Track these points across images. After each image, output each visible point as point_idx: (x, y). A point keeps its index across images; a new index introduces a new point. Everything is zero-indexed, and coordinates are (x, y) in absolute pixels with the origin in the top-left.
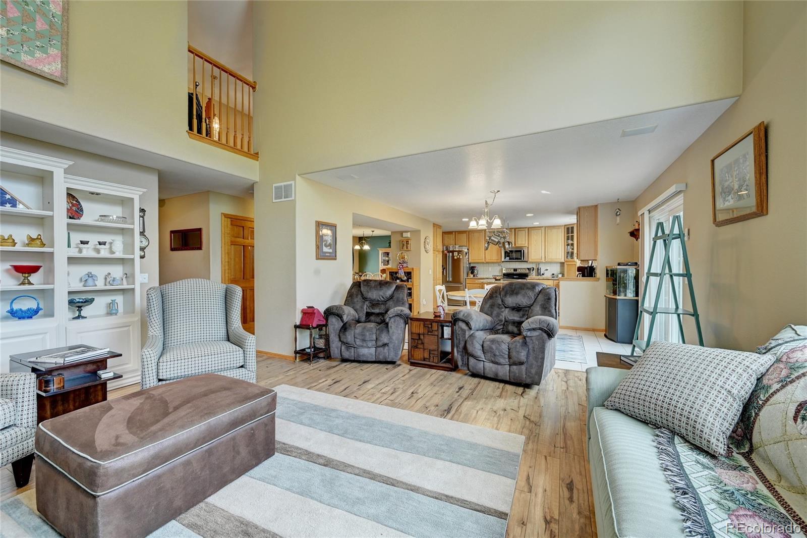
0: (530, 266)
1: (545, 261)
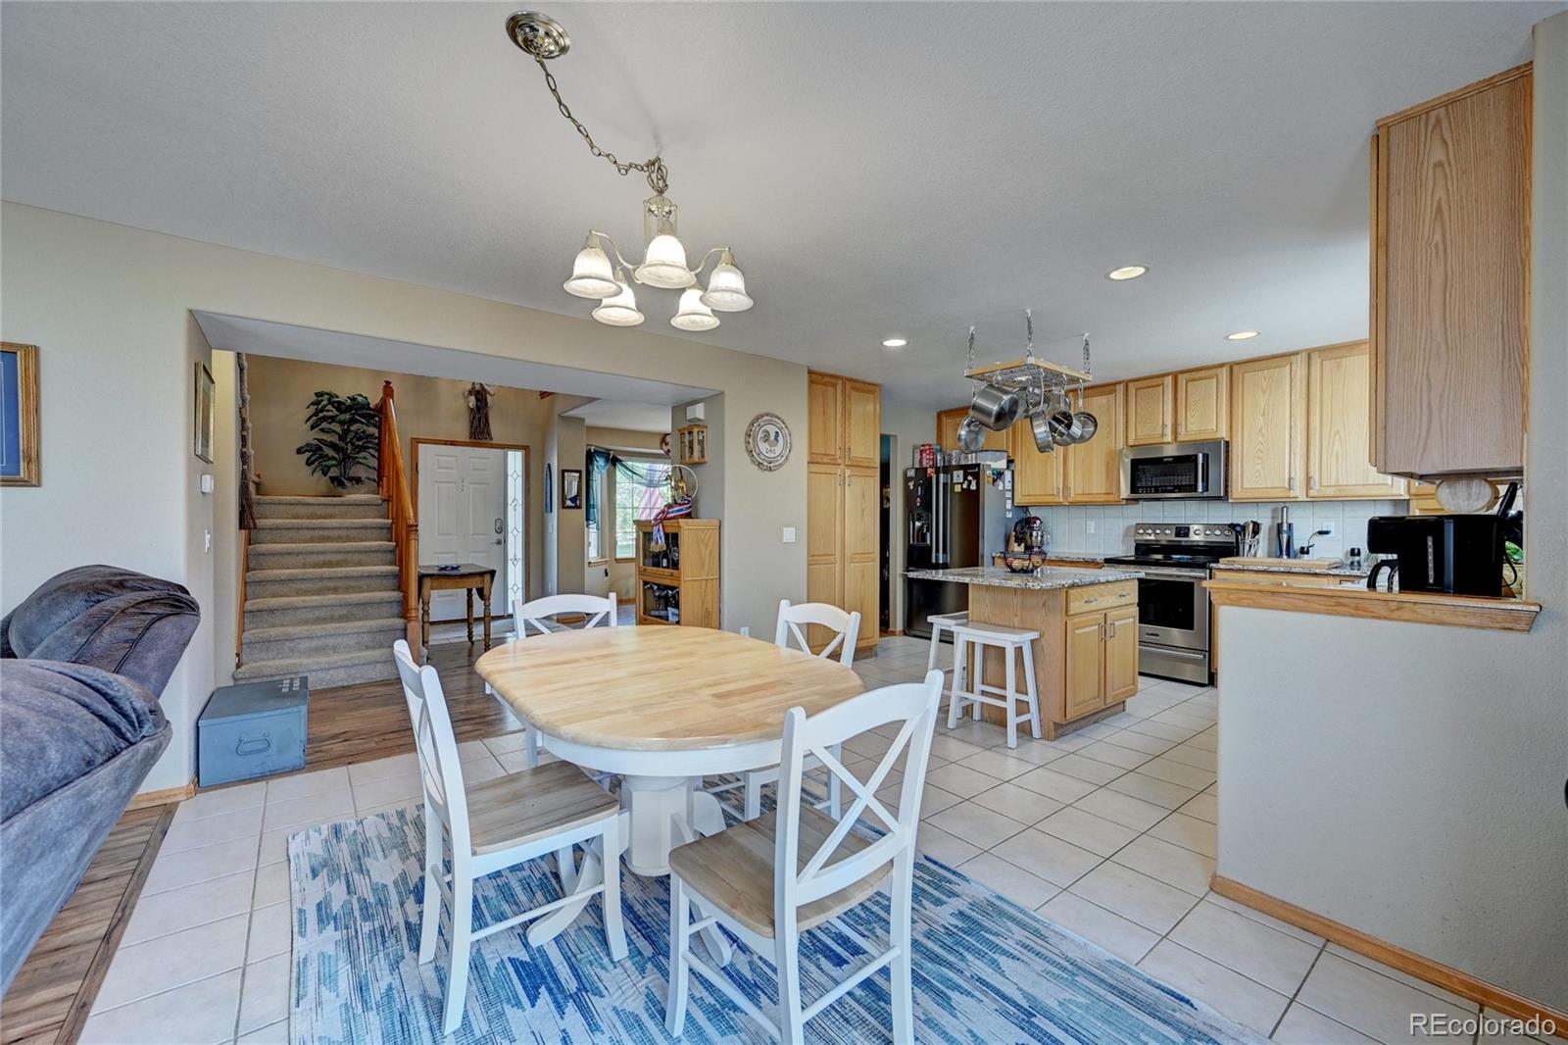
0: (1241, 517)
1: (1307, 496)
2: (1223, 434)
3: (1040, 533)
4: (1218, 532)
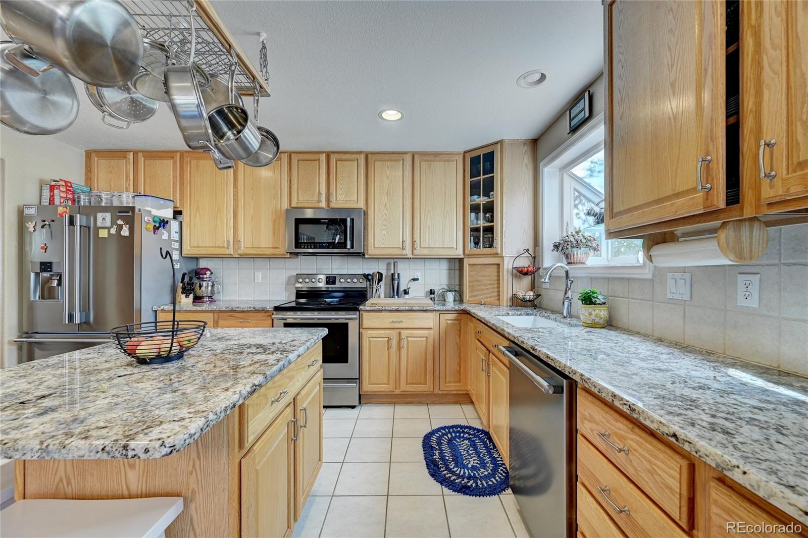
0: (370, 268)
1: (413, 255)
2: (361, 205)
3: (210, 284)
4: (355, 280)
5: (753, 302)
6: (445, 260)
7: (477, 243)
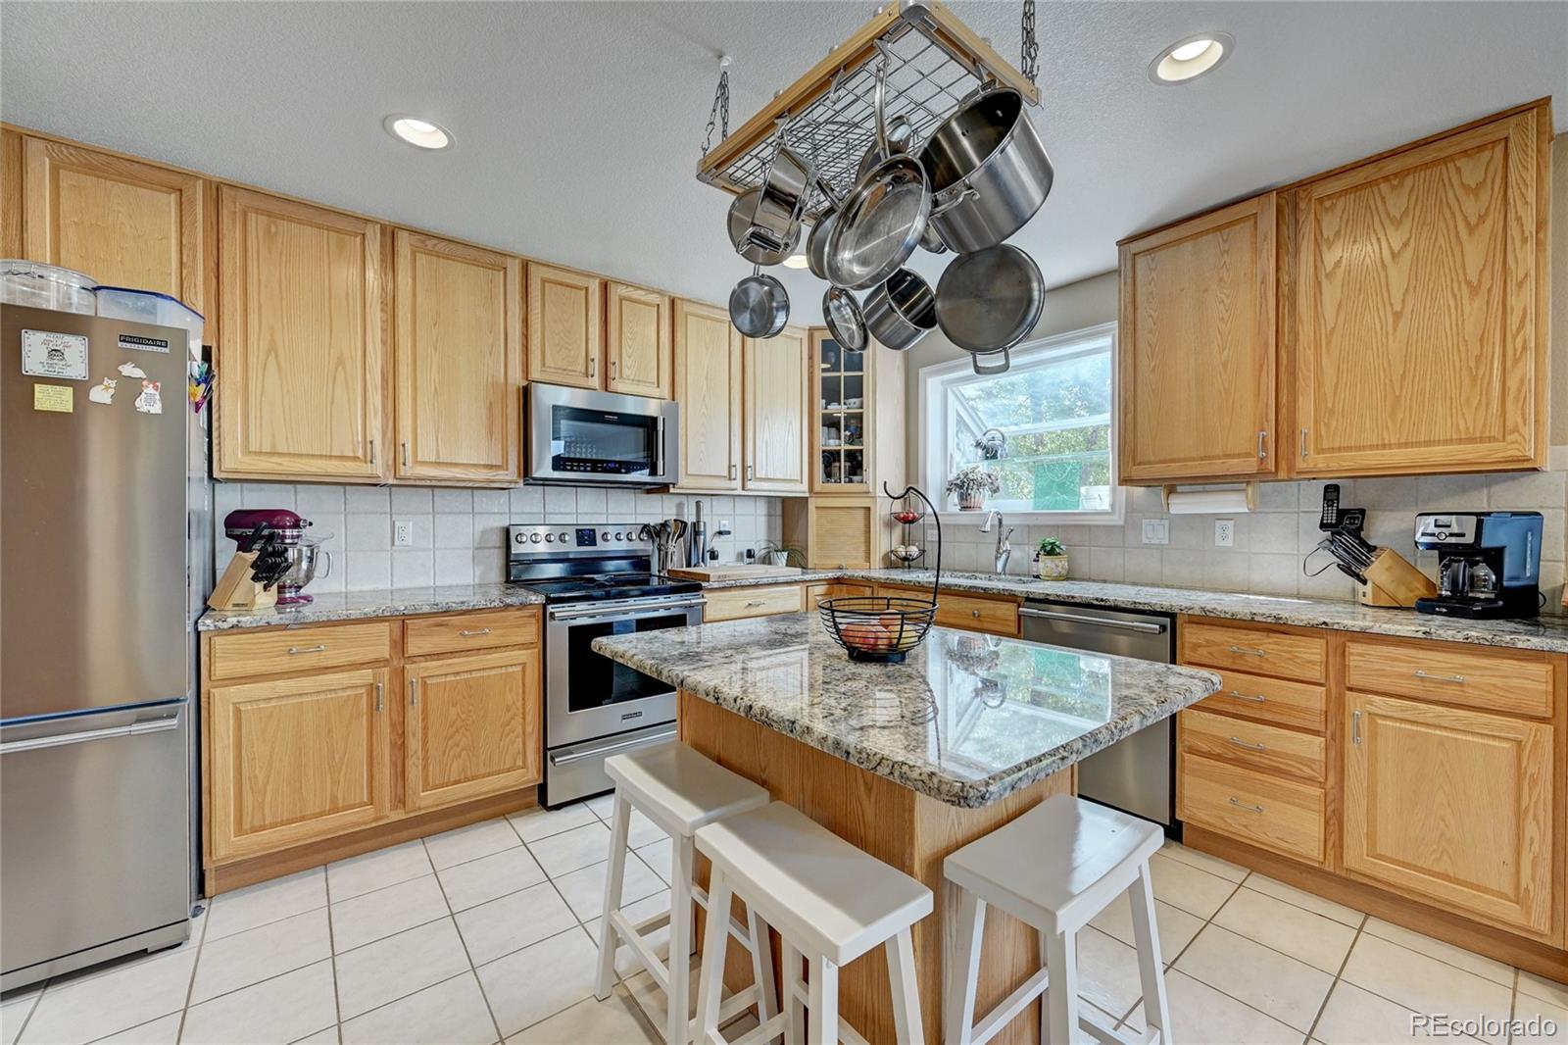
1: (743, 489)
2: (665, 393)
5: (1229, 543)
6: (763, 500)
7: (828, 475)
